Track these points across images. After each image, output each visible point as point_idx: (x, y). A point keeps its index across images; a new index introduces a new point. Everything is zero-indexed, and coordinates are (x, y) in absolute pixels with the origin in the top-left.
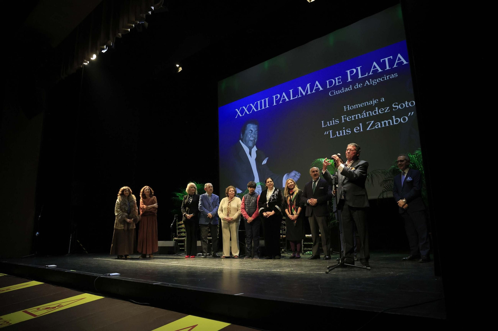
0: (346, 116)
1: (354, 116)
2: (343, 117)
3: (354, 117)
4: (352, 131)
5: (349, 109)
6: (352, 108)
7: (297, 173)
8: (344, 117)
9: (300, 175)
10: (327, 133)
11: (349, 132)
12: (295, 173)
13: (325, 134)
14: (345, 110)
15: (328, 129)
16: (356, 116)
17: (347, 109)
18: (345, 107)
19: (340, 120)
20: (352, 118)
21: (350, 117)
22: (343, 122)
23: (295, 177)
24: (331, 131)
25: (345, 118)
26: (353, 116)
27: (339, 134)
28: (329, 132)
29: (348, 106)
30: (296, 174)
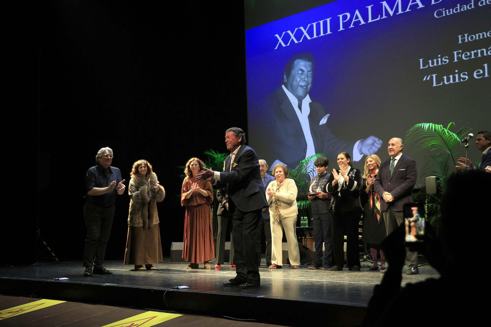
0: (461, 51)
1: (476, 51)
2: (455, 53)
3: (475, 53)
4: (471, 75)
5: (466, 41)
6: (472, 38)
7: (376, 139)
8: (458, 54)
9: (381, 142)
10: (428, 79)
11: (465, 78)
12: (373, 140)
13: (425, 79)
14: (460, 42)
15: (430, 71)
16: (478, 52)
17: (463, 40)
18: (460, 36)
19: (451, 58)
20: (471, 56)
21: (469, 54)
22: (456, 60)
23: (374, 145)
24: (434, 76)
25: (460, 55)
26: (473, 52)
27: (448, 80)
28: (432, 78)
29: (466, 35)
30: (375, 142)
